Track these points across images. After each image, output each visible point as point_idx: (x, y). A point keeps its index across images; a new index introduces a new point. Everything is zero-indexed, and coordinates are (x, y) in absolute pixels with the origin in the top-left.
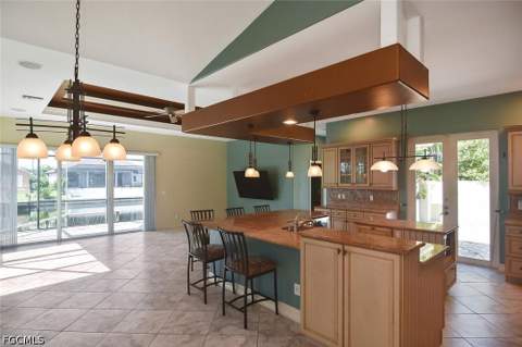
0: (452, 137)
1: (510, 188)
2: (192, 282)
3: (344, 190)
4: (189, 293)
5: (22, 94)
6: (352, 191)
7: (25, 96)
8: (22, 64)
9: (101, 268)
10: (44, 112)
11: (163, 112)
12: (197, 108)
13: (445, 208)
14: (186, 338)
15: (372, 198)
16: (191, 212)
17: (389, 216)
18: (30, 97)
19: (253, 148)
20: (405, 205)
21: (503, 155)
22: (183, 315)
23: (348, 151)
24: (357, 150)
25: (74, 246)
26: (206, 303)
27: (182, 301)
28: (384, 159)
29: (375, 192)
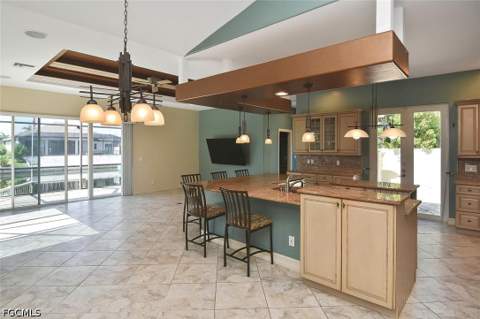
0: (410, 109)
1: (459, 153)
2: (190, 238)
3: (313, 156)
4: (187, 249)
5: (15, 62)
6: (320, 157)
7: (16, 64)
8: (29, 33)
9: (90, 231)
10: (29, 80)
11: (146, 82)
12: (190, 80)
13: (403, 171)
14: (198, 286)
15: (338, 163)
16: (183, 176)
17: (354, 178)
18: (21, 65)
19: (242, 118)
20: (368, 169)
21: (453, 124)
22: (188, 268)
23: (319, 120)
24: (326, 120)
25: (53, 211)
26: (205, 256)
27: (182, 256)
28: (356, 128)
29: (341, 157)
